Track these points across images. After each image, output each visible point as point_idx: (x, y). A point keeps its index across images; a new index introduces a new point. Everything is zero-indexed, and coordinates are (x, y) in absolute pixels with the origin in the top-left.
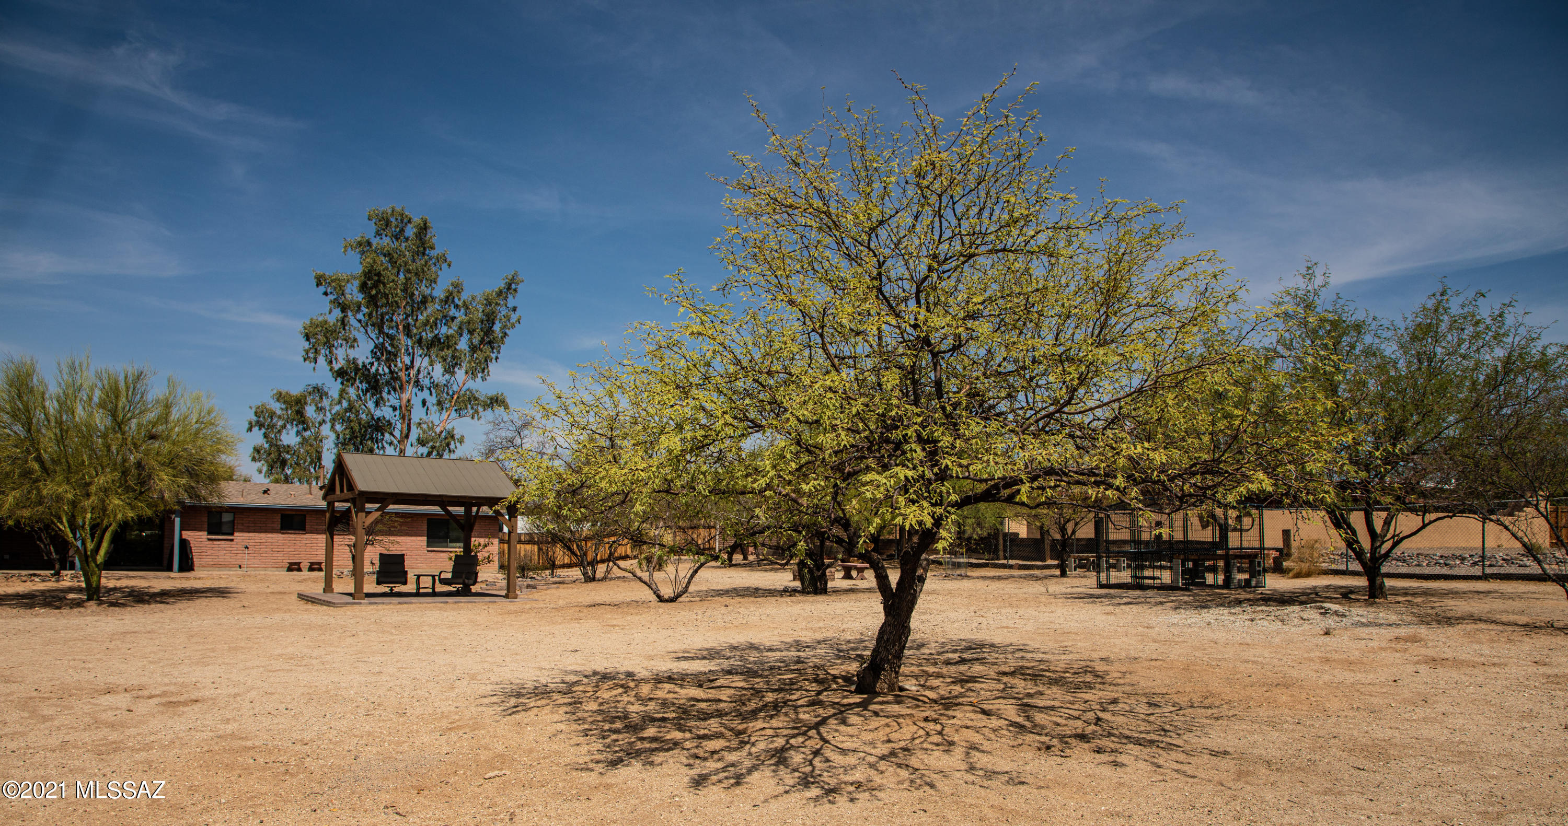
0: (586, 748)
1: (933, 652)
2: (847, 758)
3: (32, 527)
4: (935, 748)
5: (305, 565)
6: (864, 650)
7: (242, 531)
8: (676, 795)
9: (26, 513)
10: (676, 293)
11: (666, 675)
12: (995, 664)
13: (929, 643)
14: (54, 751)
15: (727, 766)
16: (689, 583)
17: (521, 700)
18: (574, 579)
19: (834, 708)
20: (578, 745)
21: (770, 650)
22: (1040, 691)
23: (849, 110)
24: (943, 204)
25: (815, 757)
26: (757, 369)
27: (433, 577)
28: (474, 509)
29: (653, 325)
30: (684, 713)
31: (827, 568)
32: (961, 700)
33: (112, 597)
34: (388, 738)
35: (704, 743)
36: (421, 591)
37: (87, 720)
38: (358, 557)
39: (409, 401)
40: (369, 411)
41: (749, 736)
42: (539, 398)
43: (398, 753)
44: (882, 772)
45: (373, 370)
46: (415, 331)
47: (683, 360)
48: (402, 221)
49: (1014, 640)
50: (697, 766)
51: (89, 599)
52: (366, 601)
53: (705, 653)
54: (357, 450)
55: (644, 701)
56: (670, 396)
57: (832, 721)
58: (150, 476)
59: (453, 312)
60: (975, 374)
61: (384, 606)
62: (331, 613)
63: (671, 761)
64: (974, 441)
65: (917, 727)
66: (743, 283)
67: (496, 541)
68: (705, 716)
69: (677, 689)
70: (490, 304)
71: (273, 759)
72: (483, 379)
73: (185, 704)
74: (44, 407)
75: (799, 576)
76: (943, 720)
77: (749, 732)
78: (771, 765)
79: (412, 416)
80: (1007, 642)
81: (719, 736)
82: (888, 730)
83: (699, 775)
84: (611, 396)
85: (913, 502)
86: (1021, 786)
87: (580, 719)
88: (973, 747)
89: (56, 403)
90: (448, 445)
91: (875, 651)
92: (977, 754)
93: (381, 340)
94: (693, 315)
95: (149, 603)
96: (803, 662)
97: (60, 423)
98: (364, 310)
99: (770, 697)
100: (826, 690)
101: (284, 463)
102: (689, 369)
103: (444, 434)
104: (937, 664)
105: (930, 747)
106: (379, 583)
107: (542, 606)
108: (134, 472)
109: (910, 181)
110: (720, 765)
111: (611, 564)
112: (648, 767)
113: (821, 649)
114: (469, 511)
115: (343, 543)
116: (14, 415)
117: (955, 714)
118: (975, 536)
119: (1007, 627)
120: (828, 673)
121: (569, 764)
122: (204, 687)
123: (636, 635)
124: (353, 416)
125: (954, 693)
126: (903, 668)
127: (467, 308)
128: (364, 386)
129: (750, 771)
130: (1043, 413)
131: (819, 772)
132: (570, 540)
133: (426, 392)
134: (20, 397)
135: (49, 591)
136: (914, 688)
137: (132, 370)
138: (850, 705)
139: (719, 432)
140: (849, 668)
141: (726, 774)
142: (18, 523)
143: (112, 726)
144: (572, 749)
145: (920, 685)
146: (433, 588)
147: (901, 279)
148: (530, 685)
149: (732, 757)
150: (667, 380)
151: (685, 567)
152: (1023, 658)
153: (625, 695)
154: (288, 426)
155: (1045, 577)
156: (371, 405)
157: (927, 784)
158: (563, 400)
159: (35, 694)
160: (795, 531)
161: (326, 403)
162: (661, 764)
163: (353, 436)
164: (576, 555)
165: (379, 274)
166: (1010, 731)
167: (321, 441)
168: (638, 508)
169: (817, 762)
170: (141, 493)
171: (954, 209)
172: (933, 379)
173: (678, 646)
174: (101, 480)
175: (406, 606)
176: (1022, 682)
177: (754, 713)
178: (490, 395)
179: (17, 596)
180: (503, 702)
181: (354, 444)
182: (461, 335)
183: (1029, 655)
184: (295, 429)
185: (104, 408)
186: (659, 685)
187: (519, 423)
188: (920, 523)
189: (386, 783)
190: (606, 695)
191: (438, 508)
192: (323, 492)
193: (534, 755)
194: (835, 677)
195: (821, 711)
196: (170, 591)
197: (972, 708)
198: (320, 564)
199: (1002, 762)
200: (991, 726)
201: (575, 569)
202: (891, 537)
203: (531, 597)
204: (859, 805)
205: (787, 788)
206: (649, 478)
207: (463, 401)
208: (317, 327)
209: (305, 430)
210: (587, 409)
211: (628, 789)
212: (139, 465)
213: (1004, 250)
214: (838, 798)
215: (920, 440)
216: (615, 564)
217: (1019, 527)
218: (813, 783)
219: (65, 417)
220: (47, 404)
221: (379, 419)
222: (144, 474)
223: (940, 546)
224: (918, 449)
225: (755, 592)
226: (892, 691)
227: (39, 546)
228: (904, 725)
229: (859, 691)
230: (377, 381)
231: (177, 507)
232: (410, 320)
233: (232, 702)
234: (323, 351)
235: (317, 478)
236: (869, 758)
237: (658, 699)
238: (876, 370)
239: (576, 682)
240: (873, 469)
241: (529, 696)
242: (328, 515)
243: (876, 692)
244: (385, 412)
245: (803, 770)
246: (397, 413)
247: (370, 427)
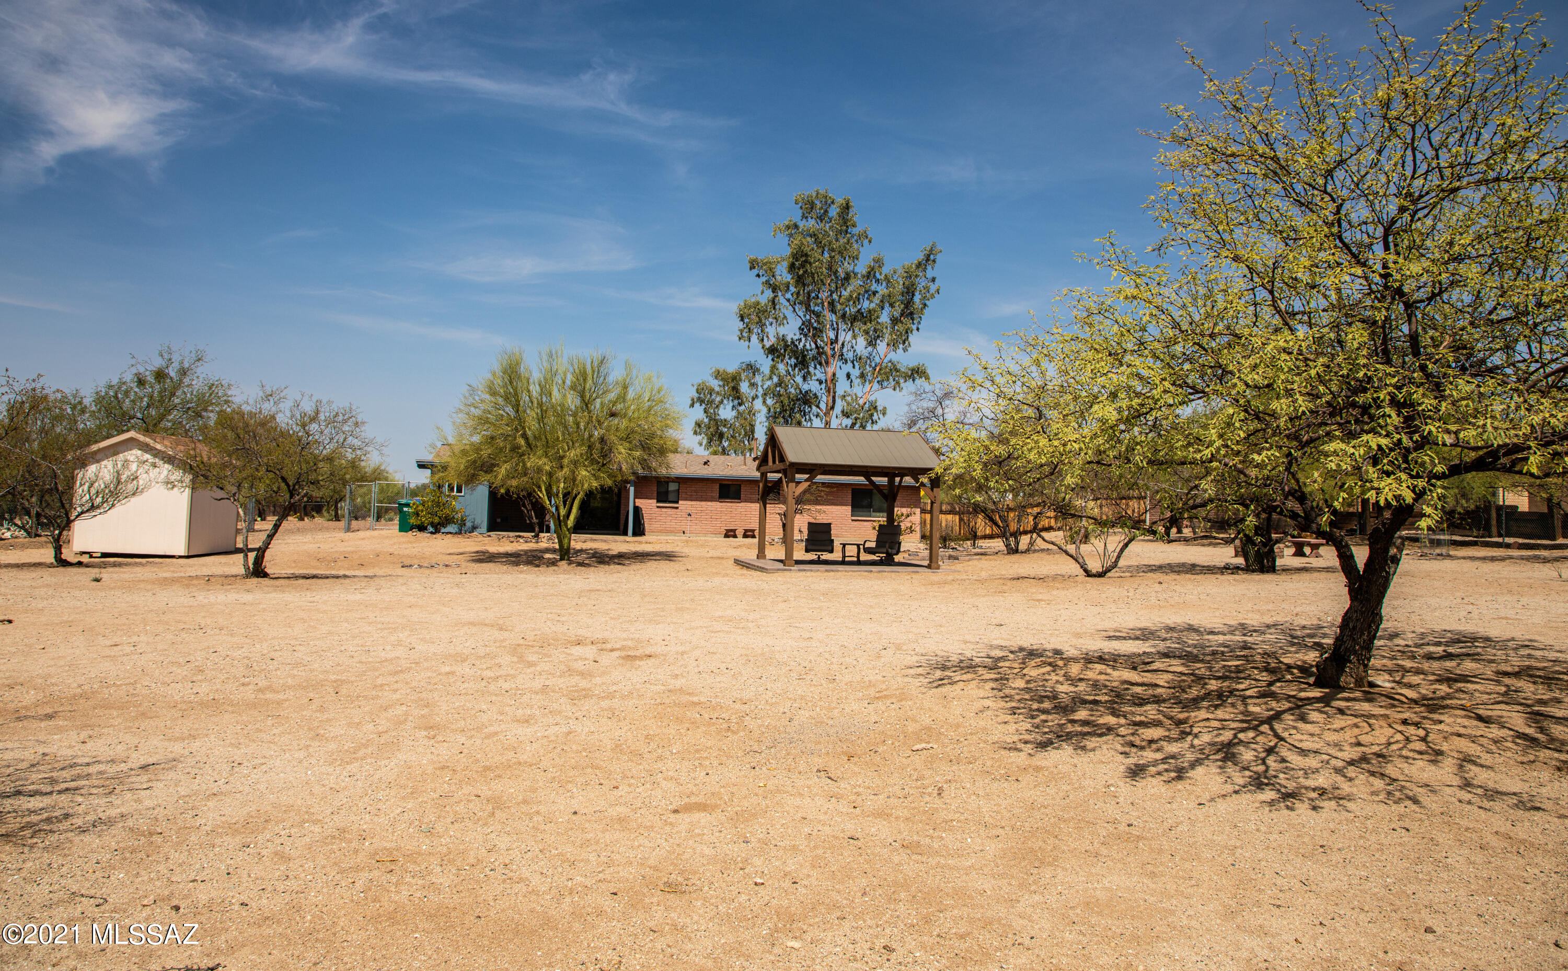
0: (1014, 727)
1: (1410, 643)
2: (1307, 759)
3: (518, 495)
4: (1417, 756)
5: (740, 532)
6: (1323, 638)
7: (686, 499)
8: (1112, 785)
9: (514, 483)
10: (1107, 256)
11: (1096, 655)
12: (1492, 661)
13: (1404, 633)
14: (537, 693)
15: (1166, 758)
16: (1119, 557)
17: (946, 673)
18: (996, 551)
19: (1290, 702)
20: (1006, 723)
21: (1212, 633)
22: (1556, 698)
23: (1295, 43)
24: (1418, 135)
25: (1268, 755)
26: (1198, 331)
27: (858, 546)
28: (897, 479)
29: (1084, 291)
30: (1117, 696)
31: (1275, 544)
32: (1449, 702)
33: (579, 558)
34: (820, 703)
35: (1141, 731)
36: (847, 559)
37: (562, 667)
38: (788, 527)
39: (834, 375)
40: (798, 385)
41: (1191, 726)
42: (965, 369)
43: (829, 718)
44: (1351, 780)
45: (801, 346)
46: (839, 307)
47: (1116, 326)
48: (826, 202)
49: (1517, 634)
50: (1133, 755)
51: (562, 559)
52: (796, 567)
53: (1138, 633)
54: (786, 422)
55: (1074, 681)
56: (1103, 364)
57: (1288, 717)
58: (610, 450)
59: (874, 287)
60: (1461, 323)
61: (812, 573)
62: (764, 578)
63: (1105, 747)
64: (1464, 403)
65: (1393, 731)
66: (1180, 242)
67: (918, 511)
68: (1141, 702)
69: (1109, 671)
70: (910, 277)
71: (716, 715)
72: (905, 350)
73: (640, 658)
74: (529, 391)
75: (1242, 552)
76: (1427, 724)
77: (1191, 722)
78: (1217, 760)
79: (837, 389)
80: (1508, 635)
81: (1157, 724)
82: (1356, 731)
83: (1136, 765)
84: (1038, 365)
85: (1388, 474)
86: (1536, 813)
87: (1007, 696)
88: (1467, 759)
89: (537, 386)
90: (872, 415)
91: (1339, 640)
92: (1473, 768)
93: (808, 317)
94: (1127, 279)
95: (608, 564)
96: (1250, 648)
97: (540, 405)
98: (792, 289)
99: (1213, 685)
100: (1279, 680)
101: (721, 436)
102: (1122, 335)
103: (867, 405)
104: (1415, 658)
105: (1411, 754)
106: (807, 551)
107: (965, 577)
108: (598, 445)
109: (1375, 113)
110: (1159, 756)
111: (1035, 535)
112: (1079, 751)
113: (1271, 634)
114: (891, 481)
115: (774, 511)
116: (506, 399)
117: (1442, 718)
118: (1460, 510)
119: (1506, 618)
120: (1281, 662)
121: (997, 742)
122: (656, 644)
123: (1062, 611)
124: (782, 391)
125: (1439, 694)
126: (1373, 661)
127: (889, 281)
128: (793, 361)
129: (1193, 765)
130: (1555, 366)
131: (1274, 773)
132: (993, 511)
133: (850, 364)
134: (511, 383)
135: (530, 551)
136: (1387, 685)
137: (597, 355)
138: (1308, 699)
139: (1158, 400)
140: (1306, 658)
141: (1166, 766)
142: (508, 491)
143: (582, 674)
144: (999, 727)
145: (1394, 681)
146: (858, 557)
147: (1365, 223)
148: (955, 658)
149: (1173, 748)
150: (1098, 347)
151: (1115, 539)
152: (1530, 656)
153: (1053, 674)
154: (725, 402)
155: (1557, 559)
156: (799, 379)
157: (1409, 798)
158: (989, 370)
159: (522, 642)
160: (1241, 504)
161: (758, 379)
162: (1093, 750)
163: (783, 410)
164: (999, 526)
165: (806, 255)
166: (1517, 744)
167: (754, 414)
168: (1069, 480)
169: (1271, 761)
170: (604, 465)
171: (1429, 139)
172: (1407, 332)
173: (1109, 624)
174: (572, 454)
175: (832, 574)
176: (1530, 685)
177: (1195, 703)
178: (911, 366)
179: (507, 555)
180: (928, 673)
181: (783, 417)
182: (883, 308)
183: (1538, 653)
184: (731, 404)
185: (574, 390)
186: (1090, 666)
187: (939, 393)
188: (1397, 498)
189: (818, 747)
190: (1034, 673)
191: (862, 478)
192: (757, 462)
193: (961, 730)
194: (1289, 667)
195: (1274, 704)
196: (626, 553)
197: (1463, 713)
198: (753, 531)
199: (1508, 781)
200: (1490, 736)
201: (996, 540)
202: (1351, 510)
203: (953, 568)
204: (1324, 814)
205: (1237, 788)
206: (1081, 449)
207: (885, 373)
208: (750, 307)
209: (740, 404)
210: (1014, 379)
211: (1058, 773)
212: (602, 440)
213: (1497, 180)
214: (1298, 805)
215: (1394, 402)
216: (1040, 536)
217: (1519, 500)
218: (1267, 785)
219: (544, 399)
220: (531, 388)
221: (806, 392)
222: (606, 448)
223: (1423, 523)
224: (1393, 414)
225: (1192, 569)
226: (1360, 686)
227: (523, 511)
228: (1376, 726)
229: (1318, 684)
230: (804, 356)
231: (632, 478)
232: (835, 296)
233: (680, 658)
234: (755, 330)
235: (751, 450)
236: (1333, 762)
237: (1089, 680)
238: (1336, 326)
239: (1001, 658)
240: (1337, 437)
241: (954, 669)
242: (761, 485)
243: (1340, 687)
244: (812, 386)
245: (1255, 769)
246: (823, 386)
247: (798, 400)
